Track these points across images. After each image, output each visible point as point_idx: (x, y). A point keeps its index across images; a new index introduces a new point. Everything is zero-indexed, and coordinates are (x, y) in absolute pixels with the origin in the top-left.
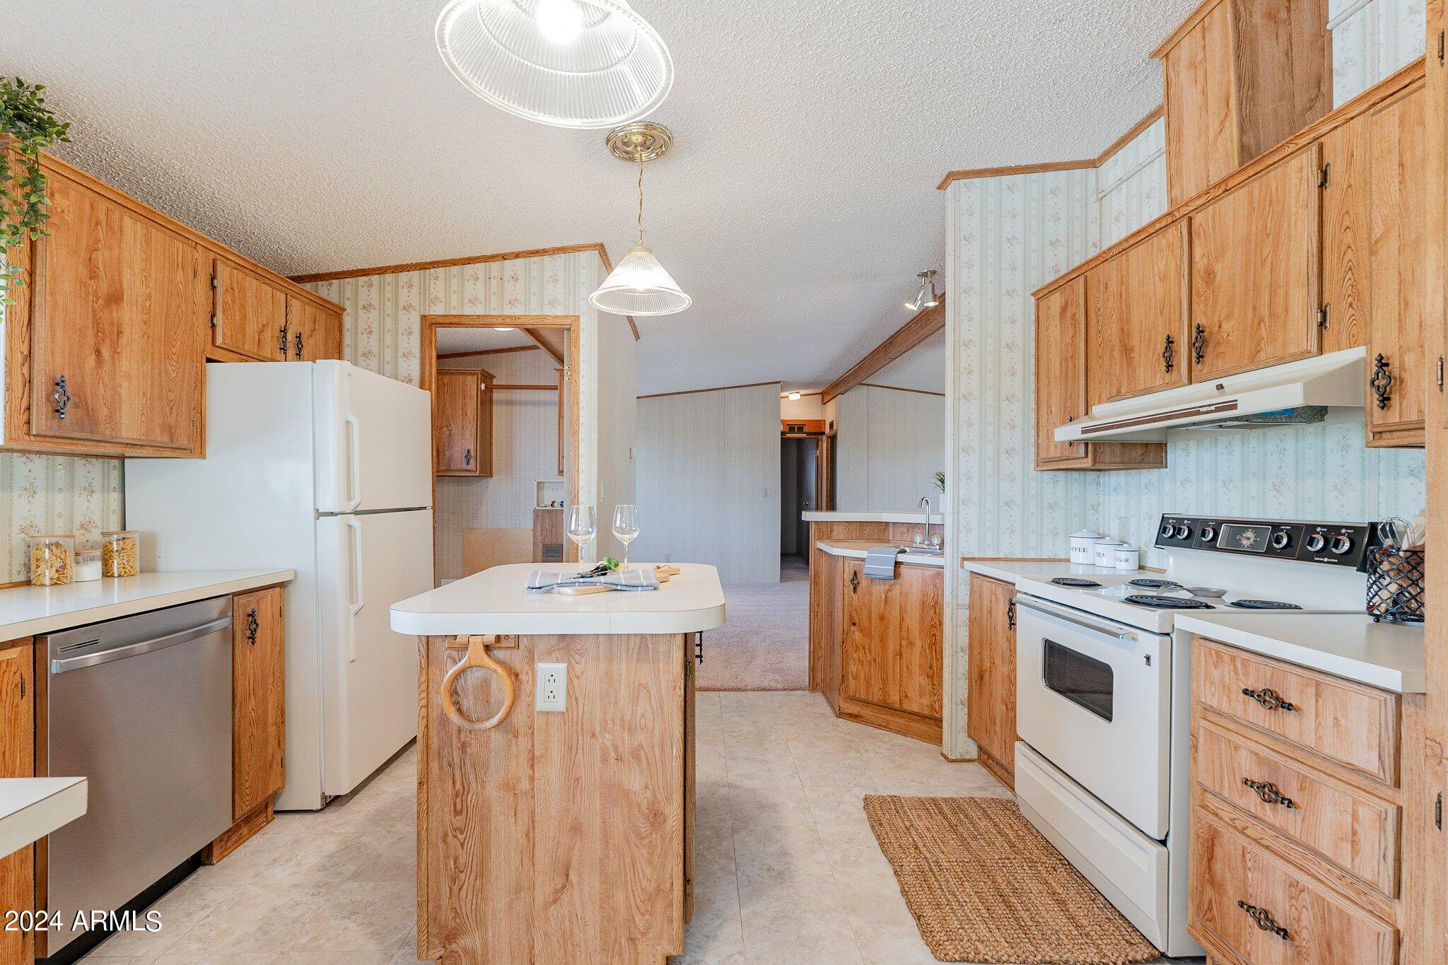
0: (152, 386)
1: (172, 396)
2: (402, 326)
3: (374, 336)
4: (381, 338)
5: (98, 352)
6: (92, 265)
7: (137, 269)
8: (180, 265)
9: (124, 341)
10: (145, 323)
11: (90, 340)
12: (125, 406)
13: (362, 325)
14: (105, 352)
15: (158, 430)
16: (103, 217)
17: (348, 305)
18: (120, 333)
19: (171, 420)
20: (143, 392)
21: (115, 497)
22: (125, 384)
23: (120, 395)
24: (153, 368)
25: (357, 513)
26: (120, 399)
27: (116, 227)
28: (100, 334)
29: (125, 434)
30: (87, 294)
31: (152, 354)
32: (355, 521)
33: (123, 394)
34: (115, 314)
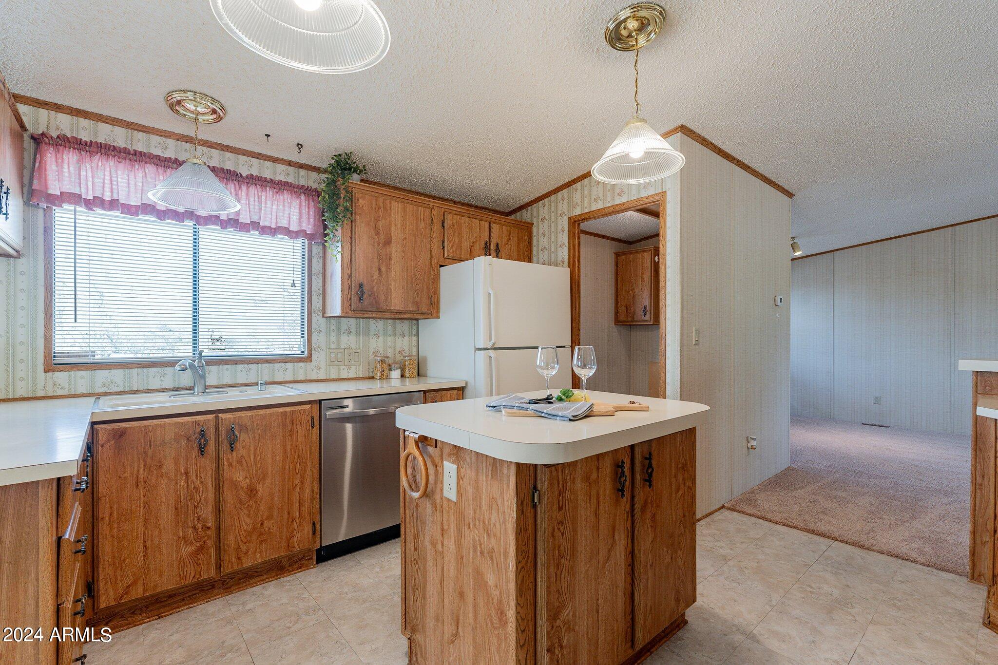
0: (407, 283)
1: (418, 287)
2: (560, 227)
3: (546, 237)
4: (550, 238)
5: (380, 270)
6: (377, 228)
7: (399, 225)
8: (422, 220)
9: (392, 262)
10: (403, 252)
11: (376, 264)
12: (393, 294)
13: (541, 231)
14: (383, 269)
15: (410, 305)
16: (381, 205)
17: (535, 221)
18: (390, 259)
19: (418, 300)
20: (403, 287)
21: (415, 338)
22: (393, 283)
23: (390, 289)
24: (407, 274)
25: (495, 349)
26: (391, 291)
27: (388, 208)
28: (380, 261)
29: (393, 308)
30: (374, 243)
31: (407, 267)
32: (492, 353)
33: (392, 288)
34: (388, 250)
